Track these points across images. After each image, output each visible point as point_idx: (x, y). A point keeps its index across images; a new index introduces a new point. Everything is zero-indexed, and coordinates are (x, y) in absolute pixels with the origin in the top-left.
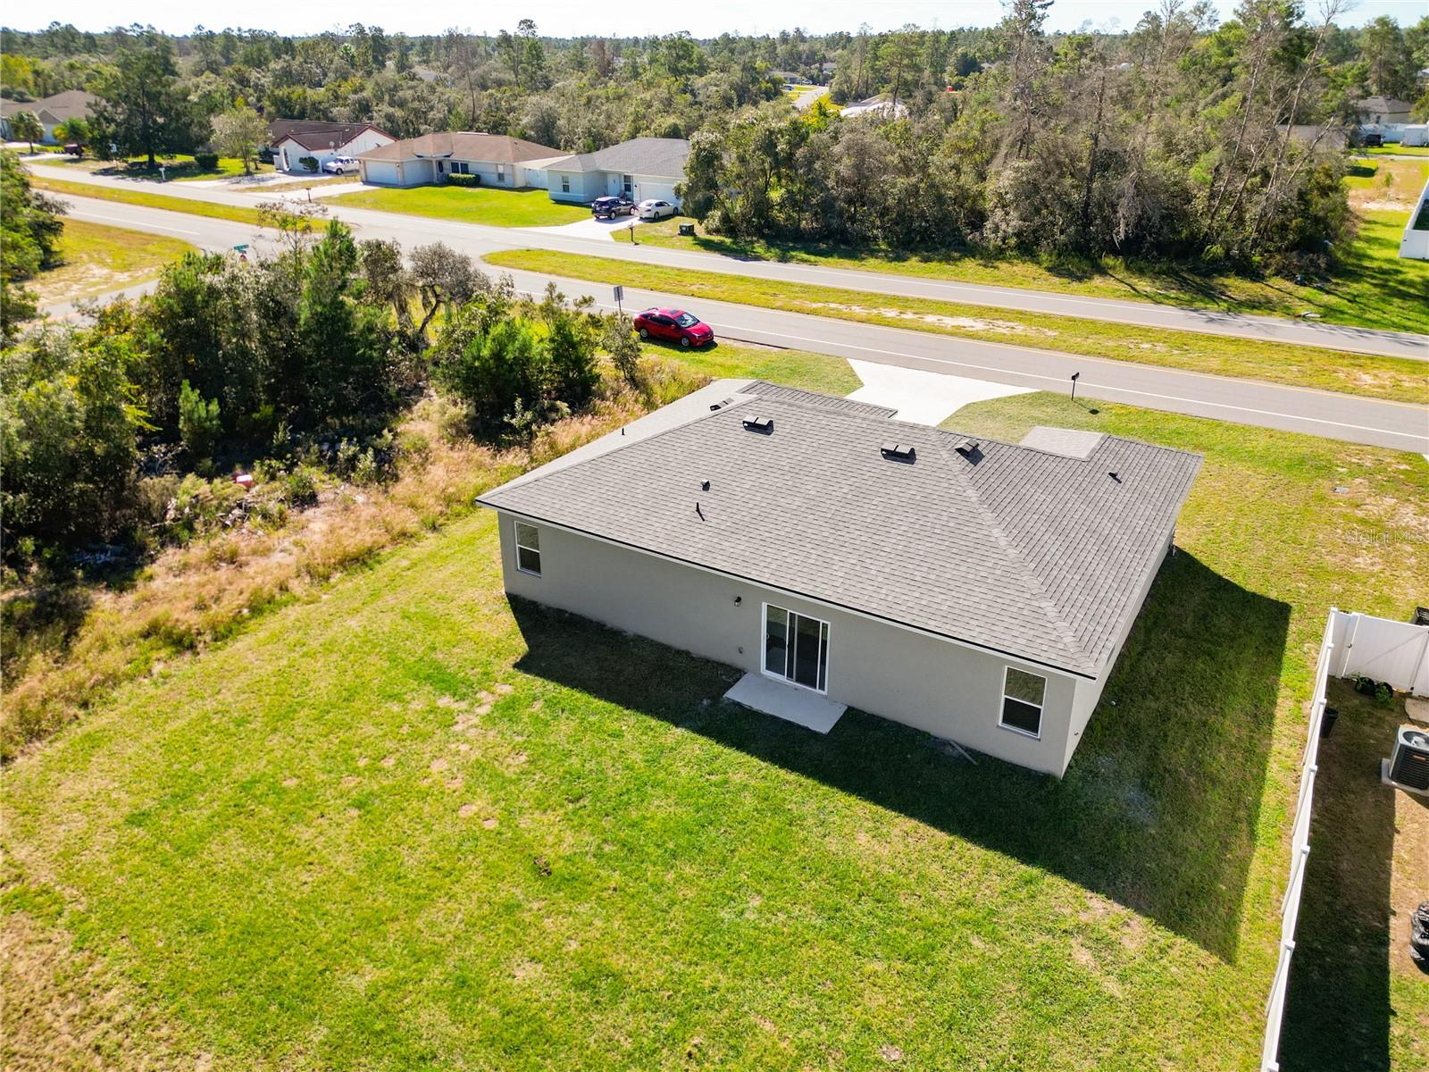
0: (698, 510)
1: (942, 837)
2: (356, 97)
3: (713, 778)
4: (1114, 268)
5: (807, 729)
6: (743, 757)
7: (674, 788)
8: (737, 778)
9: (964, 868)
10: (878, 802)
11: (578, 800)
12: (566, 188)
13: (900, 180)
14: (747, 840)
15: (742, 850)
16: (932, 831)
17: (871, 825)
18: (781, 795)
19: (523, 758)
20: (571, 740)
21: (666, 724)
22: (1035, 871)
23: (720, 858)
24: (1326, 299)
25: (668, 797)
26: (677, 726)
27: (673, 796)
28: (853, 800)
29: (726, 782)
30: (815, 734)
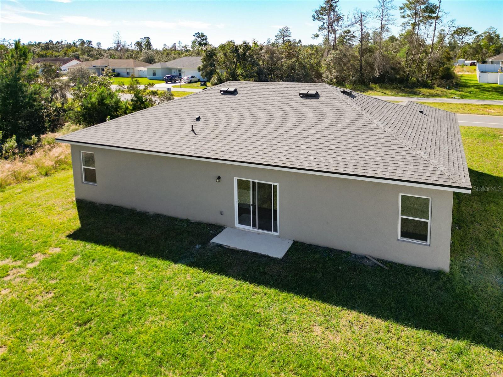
0: (193, 130)
1: (379, 323)
2: (73, 54)
3: (199, 295)
4: (375, 88)
5: (268, 257)
6: (223, 279)
7: (167, 306)
8: (217, 294)
9: (404, 346)
10: (325, 300)
11: (85, 323)
12: (154, 75)
13: (288, 61)
14: (225, 342)
15: (220, 351)
16: (370, 319)
17: (322, 319)
18: (251, 303)
19: (50, 296)
20: (93, 279)
21: (167, 262)
22: (462, 344)
23: (201, 360)
24: (460, 93)
25: (161, 313)
26: (176, 262)
27: (166, 311)
28: (306, 300)
29: (209, 297)
30: (274, 259)
